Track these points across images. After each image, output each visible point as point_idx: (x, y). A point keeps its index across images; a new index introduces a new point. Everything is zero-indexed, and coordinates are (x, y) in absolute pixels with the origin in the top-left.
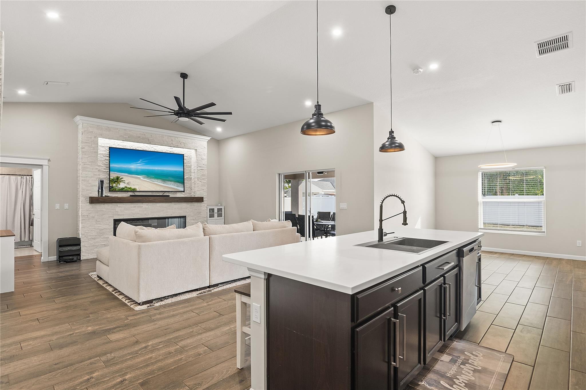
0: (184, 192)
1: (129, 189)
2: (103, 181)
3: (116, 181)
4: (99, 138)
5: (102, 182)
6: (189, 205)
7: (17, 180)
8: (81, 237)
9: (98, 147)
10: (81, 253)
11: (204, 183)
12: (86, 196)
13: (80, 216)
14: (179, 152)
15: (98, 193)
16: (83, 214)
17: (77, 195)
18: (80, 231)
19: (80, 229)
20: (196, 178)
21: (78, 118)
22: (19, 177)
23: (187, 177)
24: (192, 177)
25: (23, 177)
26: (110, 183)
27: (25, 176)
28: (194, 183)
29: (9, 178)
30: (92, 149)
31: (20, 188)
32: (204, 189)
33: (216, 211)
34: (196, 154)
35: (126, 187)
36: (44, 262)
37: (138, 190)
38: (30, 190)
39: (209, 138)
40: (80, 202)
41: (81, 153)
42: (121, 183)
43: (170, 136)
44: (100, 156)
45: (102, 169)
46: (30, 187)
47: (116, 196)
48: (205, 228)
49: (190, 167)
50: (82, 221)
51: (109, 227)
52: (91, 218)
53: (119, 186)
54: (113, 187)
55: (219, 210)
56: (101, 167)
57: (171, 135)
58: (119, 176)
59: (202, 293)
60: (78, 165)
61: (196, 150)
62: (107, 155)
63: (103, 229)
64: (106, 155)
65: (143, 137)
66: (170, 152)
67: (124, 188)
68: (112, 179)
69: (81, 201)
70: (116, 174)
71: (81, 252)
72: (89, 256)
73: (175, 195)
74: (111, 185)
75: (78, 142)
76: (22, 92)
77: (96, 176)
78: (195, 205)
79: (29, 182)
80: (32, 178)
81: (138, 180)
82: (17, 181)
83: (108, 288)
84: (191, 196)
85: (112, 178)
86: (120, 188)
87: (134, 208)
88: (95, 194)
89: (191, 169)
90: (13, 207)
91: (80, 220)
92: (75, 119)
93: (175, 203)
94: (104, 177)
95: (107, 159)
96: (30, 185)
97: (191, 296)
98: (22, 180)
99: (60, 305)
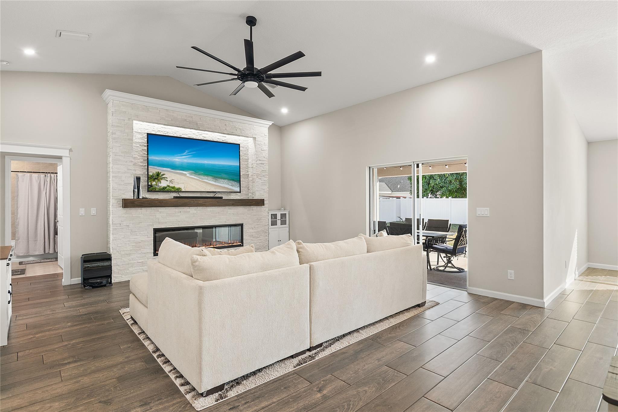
0: (240, 192)
1: (172, 189)
2: (140, 178)
3: (155, 179)
4: (134, 121)
5: (138, 179)
6: (246, 210)
8: (112, 252)
9: (133, 132)
10: (111, 274)
11: (264, 181)
12: (118, 198)
13: (111, 225)
14: (234, 141)
15: (134, 194)
16: (114, 221)
17: (108, 196)
18: (111, 245)
19: (111, 242)
20: (255, 175)
21: (108, 93)
22: (42, 175)
23: (243, 173)
24: (249, 173)
25: (46, 175)
26: (149, 181)
27: (49, 174)
28: (252, 182)
29: (31, 176)
30: (125, 134)
31: (44, 189)
32: (264, 189)
33: (279, 217)
34: (255, 143)
35: (168, 186)
36: (66, 286)
37: (183, 190)
38: (56, 191)
39: (270, 123)
40: (111, 206)
41: (111, 140)
42: (162, 181)
43: (223, 120)
44: (135, 145)
45: (139, 162)
46: (55, 187)
47: (157, 198)
48: (300, 250)
49: (247, 160)
50: (113, 231)
51: (148, 239)
52: (124, 227)
53: (159, 184)
54: (152, 186)
55: (283, 216)
56: (137, 159)
57: (224, 118)
58: (160, 171)
59: (302, 364)
60: (107, 157)
61: (255, 138)
62: (145, 144)
63: (140, 241)
64: (143, 144)
65: (189, 120)
66: (223, 141)
67: (166, 188)
68: (151, 176)
69: (111, 204)
70: (156, 169)
71: (111, 272)
72: (122, 278)
73: (229, 196)
74: (150, 184)
75: (108, 126)
76: (29, 52)
77: (130, 171)
78: (254, 209)
79: (53, 182)
80: (56, 176)
81: (183, 177)
82: (40, 180)
83: (146, 343)
84: (249, 198)
85: (150, 174)
86: (161, 188)
87: (179, 214)
88: (130, 195)
89: (248, 163)
90: (35, 212)
91: (111, 229)
92: (103, 96)
93: (229, 207)
94: (141, 172)
95: (145, 150)
96: (56, 185)
97: (286, 371)
98: (46, 179)
99: (66, 384)
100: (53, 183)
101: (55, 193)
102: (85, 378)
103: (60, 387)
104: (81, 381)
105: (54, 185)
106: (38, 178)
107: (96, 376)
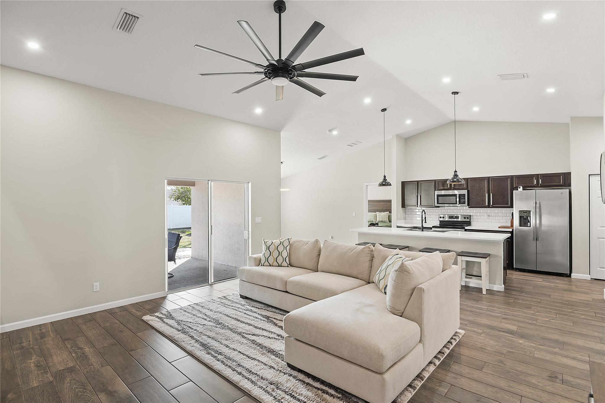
99: (520, 391)
102: (502, 385)
103: (526, 392)
104: (506, 385)
107: (493, 381)
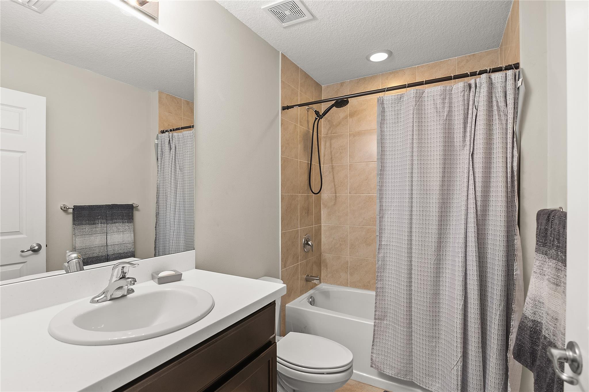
7: (447, 101)
22: (459, 88)
25: (473, 81)
27: (484, 76)
31: (464, 141)
38: (510, 140)
46: (510, 126)
79: (502, 104)
80: (516, 79)
82: (450, 107)
90: (432, 239)
96: (510, 116)
98: (471, 99)
100: (499, 110)
101: (509, 150)
105: (503, 118)
106: (444, 99)
